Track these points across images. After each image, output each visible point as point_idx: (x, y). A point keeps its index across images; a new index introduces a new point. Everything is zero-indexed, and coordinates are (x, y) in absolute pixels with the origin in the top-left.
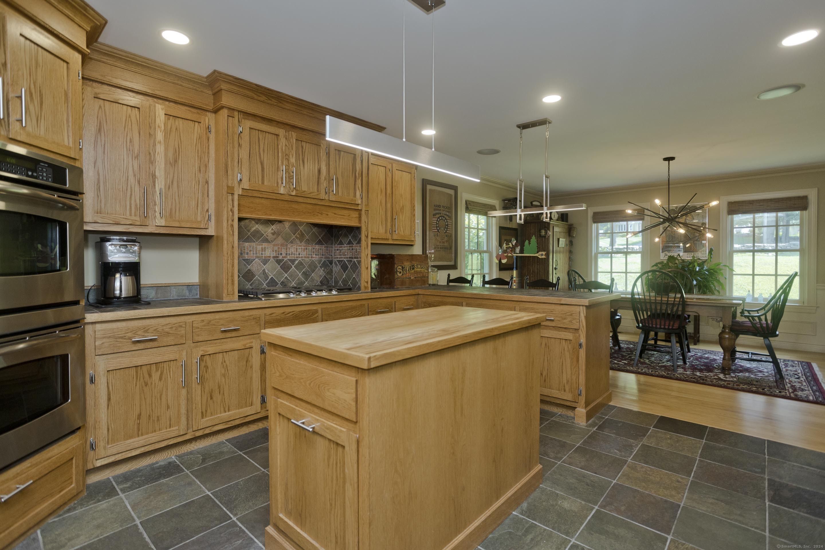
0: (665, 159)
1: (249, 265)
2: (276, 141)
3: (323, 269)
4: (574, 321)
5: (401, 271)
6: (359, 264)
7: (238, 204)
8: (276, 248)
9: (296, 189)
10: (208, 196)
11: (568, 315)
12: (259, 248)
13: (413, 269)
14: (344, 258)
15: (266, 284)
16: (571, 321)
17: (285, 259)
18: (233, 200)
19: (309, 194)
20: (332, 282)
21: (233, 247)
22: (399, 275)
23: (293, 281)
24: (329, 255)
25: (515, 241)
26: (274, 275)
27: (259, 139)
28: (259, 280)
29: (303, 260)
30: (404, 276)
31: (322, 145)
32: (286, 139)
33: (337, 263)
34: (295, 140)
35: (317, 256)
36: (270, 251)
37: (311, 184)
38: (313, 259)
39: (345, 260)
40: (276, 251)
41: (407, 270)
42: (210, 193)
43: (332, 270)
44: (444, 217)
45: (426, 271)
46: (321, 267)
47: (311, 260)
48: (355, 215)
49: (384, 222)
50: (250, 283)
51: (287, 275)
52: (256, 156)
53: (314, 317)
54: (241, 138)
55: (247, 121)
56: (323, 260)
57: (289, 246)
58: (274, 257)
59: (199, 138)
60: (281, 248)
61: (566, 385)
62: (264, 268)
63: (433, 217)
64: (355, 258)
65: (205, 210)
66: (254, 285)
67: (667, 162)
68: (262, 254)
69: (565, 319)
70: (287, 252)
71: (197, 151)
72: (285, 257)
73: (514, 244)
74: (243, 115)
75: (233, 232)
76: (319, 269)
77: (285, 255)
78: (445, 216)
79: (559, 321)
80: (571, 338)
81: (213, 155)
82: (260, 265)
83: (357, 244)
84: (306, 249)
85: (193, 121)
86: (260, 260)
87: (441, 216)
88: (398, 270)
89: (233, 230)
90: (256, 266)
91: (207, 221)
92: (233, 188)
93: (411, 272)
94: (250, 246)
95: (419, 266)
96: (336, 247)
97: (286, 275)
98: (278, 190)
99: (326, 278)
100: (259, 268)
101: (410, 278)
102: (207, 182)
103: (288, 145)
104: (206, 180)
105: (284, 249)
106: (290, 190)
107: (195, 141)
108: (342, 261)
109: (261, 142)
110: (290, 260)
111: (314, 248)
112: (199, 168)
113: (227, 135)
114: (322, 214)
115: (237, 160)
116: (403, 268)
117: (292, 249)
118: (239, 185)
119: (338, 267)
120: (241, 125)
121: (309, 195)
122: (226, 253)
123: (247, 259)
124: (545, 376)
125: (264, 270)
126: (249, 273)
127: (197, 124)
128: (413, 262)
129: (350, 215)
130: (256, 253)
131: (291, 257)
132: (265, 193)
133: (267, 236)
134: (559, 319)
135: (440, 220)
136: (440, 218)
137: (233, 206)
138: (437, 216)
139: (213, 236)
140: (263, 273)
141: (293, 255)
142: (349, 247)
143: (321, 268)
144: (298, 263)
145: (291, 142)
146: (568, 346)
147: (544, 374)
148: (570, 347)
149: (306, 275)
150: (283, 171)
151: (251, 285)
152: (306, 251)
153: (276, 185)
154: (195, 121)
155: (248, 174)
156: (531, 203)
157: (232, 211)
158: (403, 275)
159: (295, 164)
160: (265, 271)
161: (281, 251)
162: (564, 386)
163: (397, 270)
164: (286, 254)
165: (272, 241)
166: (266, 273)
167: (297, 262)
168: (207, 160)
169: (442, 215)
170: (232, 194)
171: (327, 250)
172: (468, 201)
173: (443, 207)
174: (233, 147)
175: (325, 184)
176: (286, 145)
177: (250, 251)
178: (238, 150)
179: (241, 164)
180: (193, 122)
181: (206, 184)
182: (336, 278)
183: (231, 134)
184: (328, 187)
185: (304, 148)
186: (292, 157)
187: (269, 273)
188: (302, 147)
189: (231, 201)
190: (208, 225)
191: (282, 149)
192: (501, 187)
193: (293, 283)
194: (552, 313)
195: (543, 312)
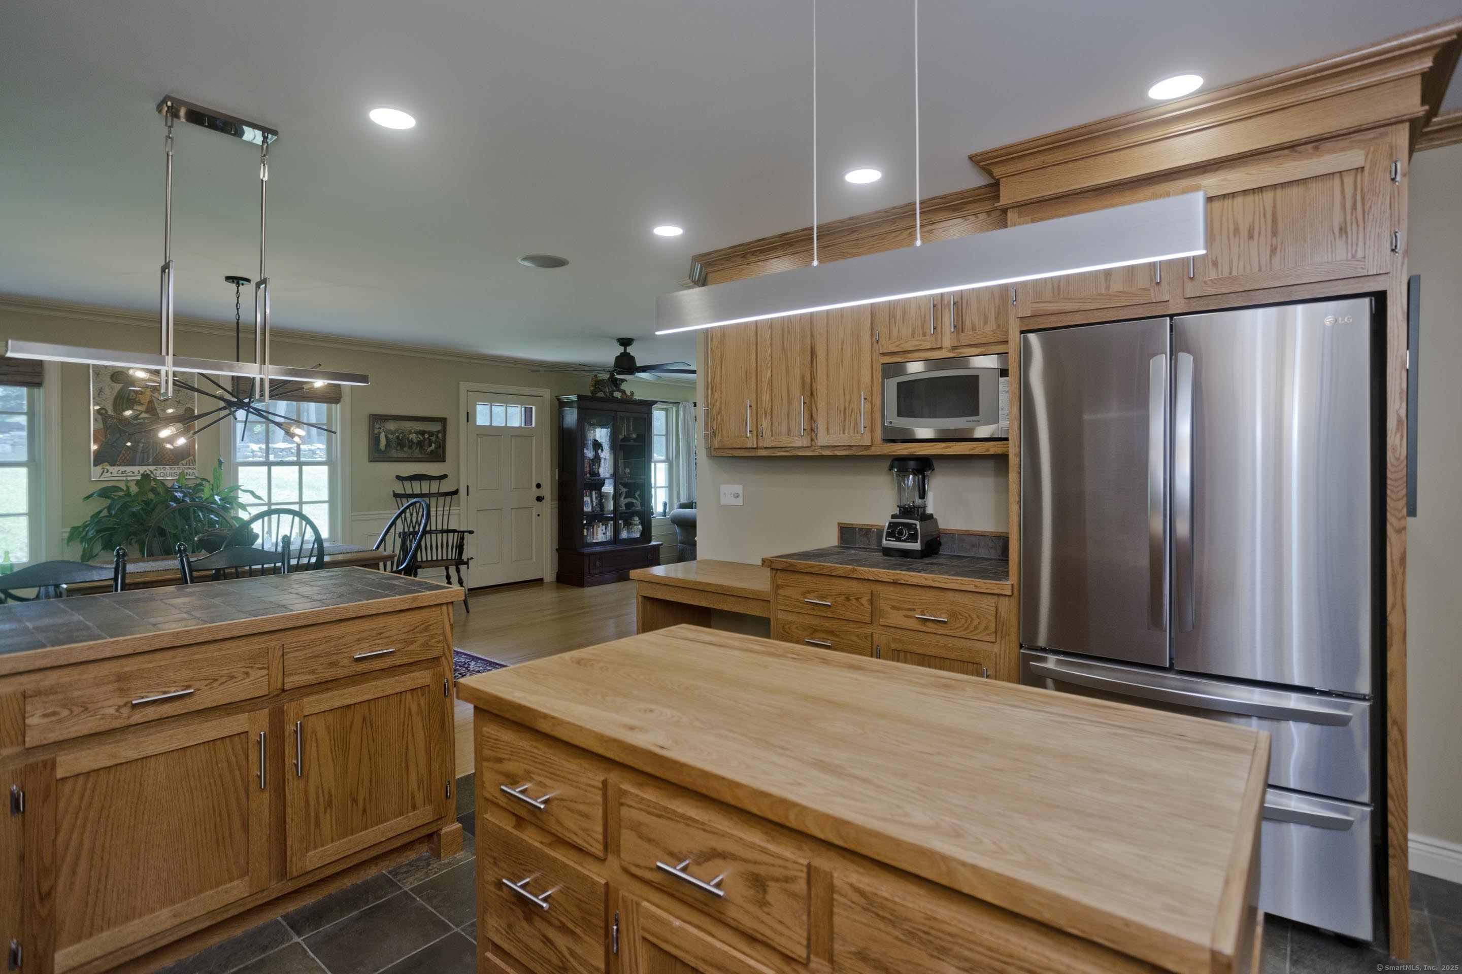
0: (228, 278)
4: (432, 642)
11: (420, 632)
16: (425, 644)
61: (416, 793)
69: (413, 642)
79: (399, 650)
80: (425, 682)
124: (365, 799)
146: (419, 701)
147: (362, 794)
148: (422, 703)
162: (413, 798)
194: (382, 636)
195: (359, 640)
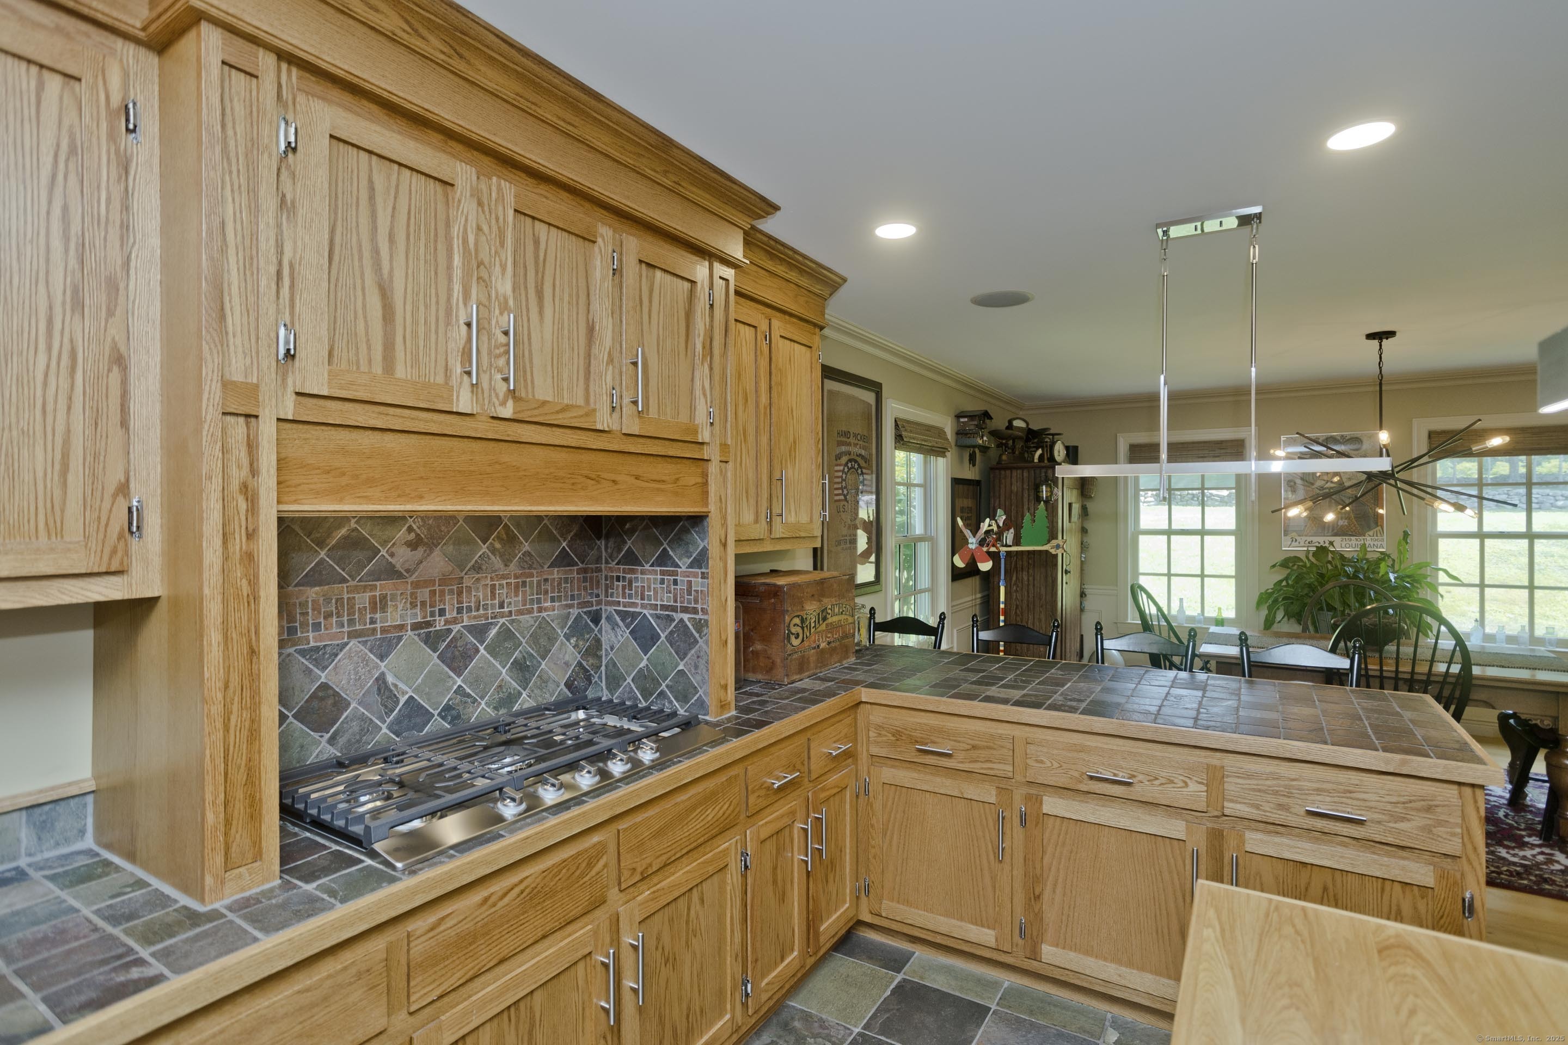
0: (1370, 336)
1: (324, 669)
2: (441, 207)
3: (573, 641)
4: (1439, 831)
5: (799, 630)
6: (699, 632)
7: (279, 460)
8: (424, 594)
9: (514, 398)
10: (124, 424)
11: (1418, 810)
12: (362, 599)
13: (825, 619)
14: (643, 606)
15: (389, 728)
16: (1427, 829)
17: (456, 628)
18: (252, 446)
19: (558, 412)
20: (600, 678)
21: (253, 652)
22: (796, 642)
23: (482, 698)
24: (591, 594)
25: (1004, 517)
26: (416, 690)
27: (372, 189)
28: (363, 718)
29: (512, 622)
30: (806, 643)
31: (599, 240)
32: (480, 204)
33: (618, 619)
34: (511, 213)
35: (557, 604)
36: (400, 607)
37: (565, 376)
38: (544, 614)
39: (645, 612)
40: (423, 604)
41: (813, 625)
42: (134, 407)
43: (598, 642)
44: (856, 461)
45: (850, 620)
46: (568, 637)
47: (538, 617)
48: (690, 477)
49: (752, 491)
50: (327, 736)
51: (463, 681)
52: (360, 259)
53: (593, 873)
54: (293, 175)
55: (317, 106)
56: (575, 612)
57: (467, 582)
58: (416, 626)
59: (73, 150)
60: (442, 593)
62: (383, 669)
63: (835, 462)
64: (685, 610)
65: (111, 488)
66: (342, 741)
67: (1375, 343)
68: (373, 621)
69: (1403, 819)
70: (459, 602)
71: (57, 211)
72: (455, 621)
73: (1001, 524)
74: (299, 78)
75: (254, 582)
76: (562, 643)
77: (455, 614)
78: (859, 459)
79: (1379, 822)
80: (1430, 881)
81: (155, 241)
82: (366, 661)
83: (691, 566)
84: (524, 583)
85: (29, 61)
86: (365, 643)
87: (850, 460)
88: (794, 630)
89: (256, 576)
90: (351, 667)
91: (121, 537)
92: (252, 391)
93: (820, 629)
94: (328, 601)
95: (836, 610)
96: (611, 570)
97: (459, 682)
98: (451, 402)
99: (584, 668)
100: (361, 671)
101: (818, 646)
102: (119, 360)
103: (485, 228)
104: (115, 347)
105: (451, 592)
106: (495, 400)
107: (47, 160)
108: (634, 615)
109: (379, 200)
110: (470, 629)
111: (546, 580)
112: (75, 291)
113: (218, 149)
114: (597, 480)
115: (273, 269)
116: (803, 621)
117: (477, 590)
118: (284, 380)
119: (619, 632)
120: (290, 117)
121: (560, 416)
122: (220, 684)
123: (317, 649)
125: (381, 679)
126: (322, 699)
127: (54, 84)
128: (825, 600)
129: (677, 479)
130: (351, 622)
131: (475, 617)
132: (398, 411)
133: (392, 555)
134: (1377, 816)
135: (849, 469)
136: (850, 465)
137: (254, 471)
138: (844, 459)
139: (152, 602)
140: (379, 689)
141: (481, 612)
142: (663, 573)
143: (568, 640)
144: (498, 633)
145: (497, 219)
146: (1415, 902)
148: (1422, 908)
149: (523, 669)
150: (469, 325)
151: (332, 741)
152: (524, 593)
153: (440, 379)
154: (42, 66)
155: (324, 333)
156: (1010, 422)
157: (249, 493)
158: (803, 641)
159: (511, 302)
160: (385, 682)
161: (442, 601)
163: (789, 631)
164: (460, 610)
165: (408, 571)
166: (387, 687)
167: (493, 632)
168: (115, 256)
169: (852, 457)
170: (247, 416)
171: (585, 580)
172: (902, 420)
173: (855, 435)
174: (255, 210)
175: (609, 378)
176: (479, 229)
177: (328, 616)
178: (279, 226)
179: (292, 286)
180: (34, 70)
181: (115, 369)
182: (615, 664)
183: (241, 150)
184: (618, 388)
185: (543, 246)
186: (503, 273)
187: (401, 685)
188: (537, 242)
189: (244, 449)
190: (127, 553)
191: (465, 241)
192: (958, 387)
193: (483, 705)
194: (1352, 795)
195: (1318, 790)
